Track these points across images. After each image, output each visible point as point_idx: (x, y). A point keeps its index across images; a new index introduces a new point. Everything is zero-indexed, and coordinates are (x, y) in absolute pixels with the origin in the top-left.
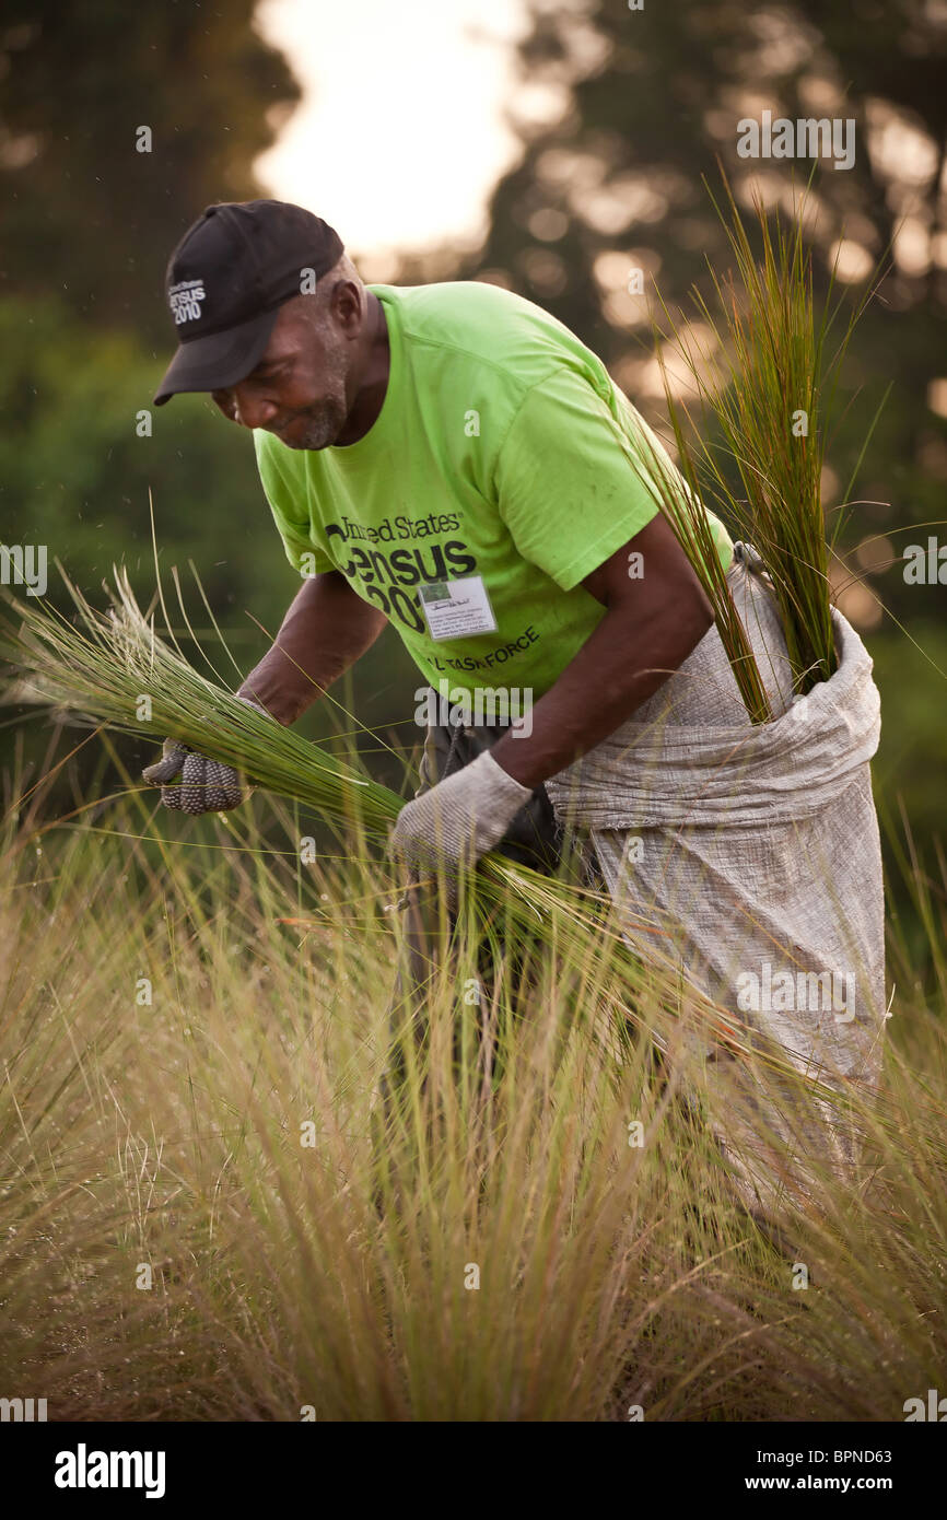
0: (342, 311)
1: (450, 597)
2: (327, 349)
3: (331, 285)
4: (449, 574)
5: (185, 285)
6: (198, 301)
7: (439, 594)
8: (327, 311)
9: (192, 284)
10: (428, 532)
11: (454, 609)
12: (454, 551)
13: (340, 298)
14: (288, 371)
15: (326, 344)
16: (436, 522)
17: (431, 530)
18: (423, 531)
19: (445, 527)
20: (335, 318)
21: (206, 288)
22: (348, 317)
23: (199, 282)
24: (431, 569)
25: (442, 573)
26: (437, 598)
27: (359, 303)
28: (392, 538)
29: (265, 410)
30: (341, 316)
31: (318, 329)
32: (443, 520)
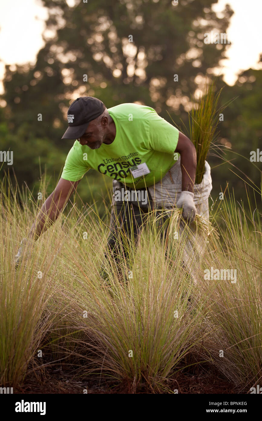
0: (103, 122)
1: (138, 169)
2: (100, 131)
3: (101, 117)
4: (137, 164)
5: (70, 115)
6: (73, 119)
7: (135, 169)
8: (100, 123)
9: (72, 115)
10: (130, 157)
11: (139, 171)
12: (137, 160)
13: (103, 120)
14: (91, 135)
15: (99, 130)
16: (132, 155)
17: (131, 156)
18: (129, 157)
19: (134, 155)
20: (102, 124)
21: (74, 117)
22: (105, 123)
23: (73, 115)
24: (132, 164)
25: (135, 165)
26: (134, 170)
27: (107, 120)
28: (121, 160)
29: (85, 142)
30: (103, 123)
31: (98, 127)
32: (133, 154)
